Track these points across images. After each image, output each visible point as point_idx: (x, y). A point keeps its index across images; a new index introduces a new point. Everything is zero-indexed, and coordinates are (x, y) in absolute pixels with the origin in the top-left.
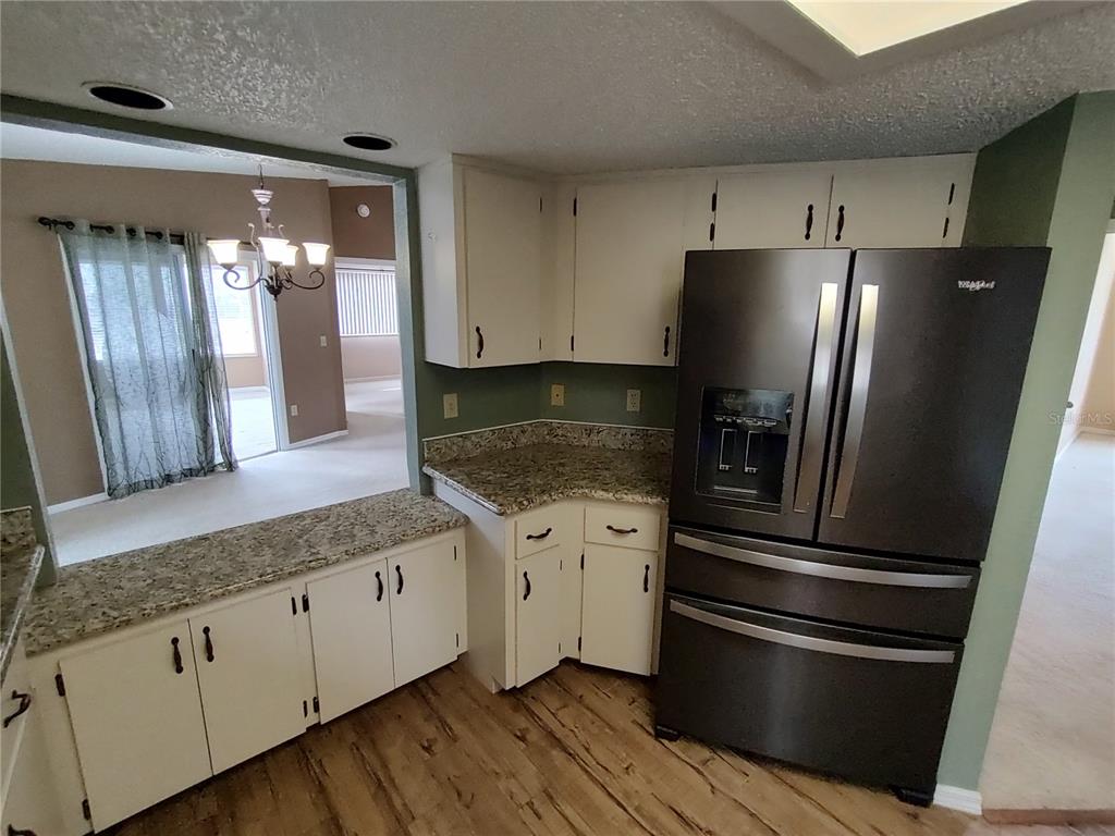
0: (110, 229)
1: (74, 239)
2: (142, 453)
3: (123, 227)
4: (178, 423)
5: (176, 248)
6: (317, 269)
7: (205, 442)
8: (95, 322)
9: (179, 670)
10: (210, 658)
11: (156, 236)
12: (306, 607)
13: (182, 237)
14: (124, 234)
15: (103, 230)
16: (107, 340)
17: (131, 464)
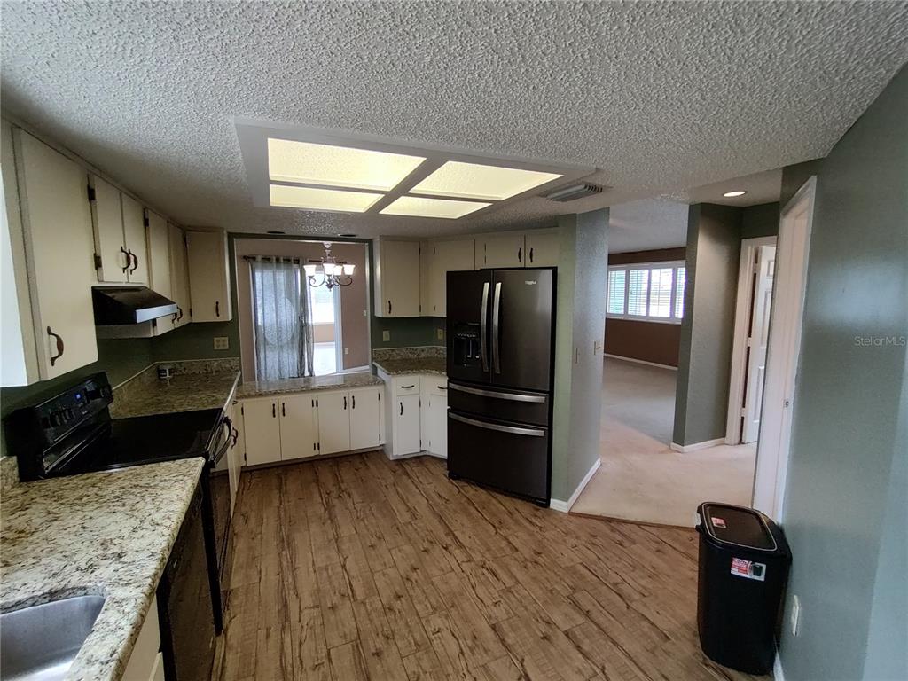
0: (269, 259)
1: (255, 264)
2: (273, 366)
3: (274, 258)
4: (290, 359)
5: (295, 266)
6: (349, 276)
7: (301, 364)
8: (259, 302)
9: (274, 416)
10: (284, 415)
11: (287, 261)
12: (317, 405)
13: (298, 260)
14: (274, 261)
15: (266, 260)
16: (263, 310)
17: (268, 371)
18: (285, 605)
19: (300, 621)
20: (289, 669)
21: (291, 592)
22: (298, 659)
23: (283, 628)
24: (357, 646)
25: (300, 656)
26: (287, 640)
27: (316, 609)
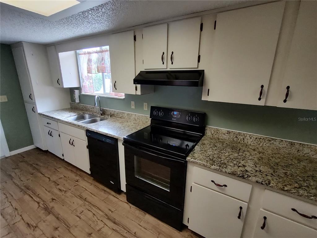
18: (115, 223)
19: (102, 221)
20: (92, 207)
21: (118, 229)
22: (91, 210)
23: (106, 215)
24: (68, 226)
25: (91, 211)
26: (101, 213)
27: (98, 229)
